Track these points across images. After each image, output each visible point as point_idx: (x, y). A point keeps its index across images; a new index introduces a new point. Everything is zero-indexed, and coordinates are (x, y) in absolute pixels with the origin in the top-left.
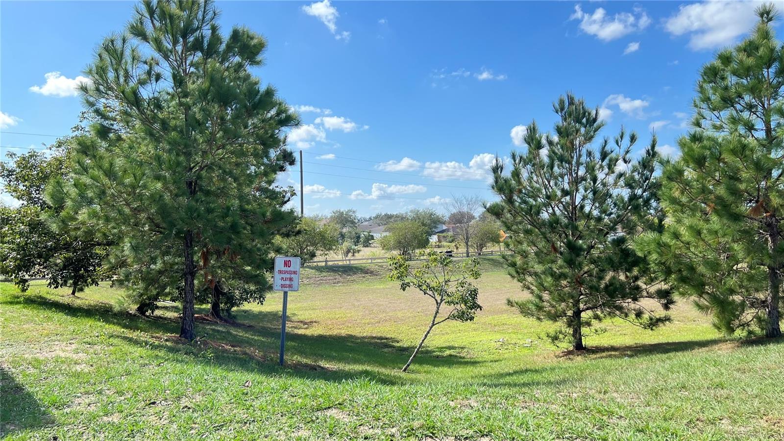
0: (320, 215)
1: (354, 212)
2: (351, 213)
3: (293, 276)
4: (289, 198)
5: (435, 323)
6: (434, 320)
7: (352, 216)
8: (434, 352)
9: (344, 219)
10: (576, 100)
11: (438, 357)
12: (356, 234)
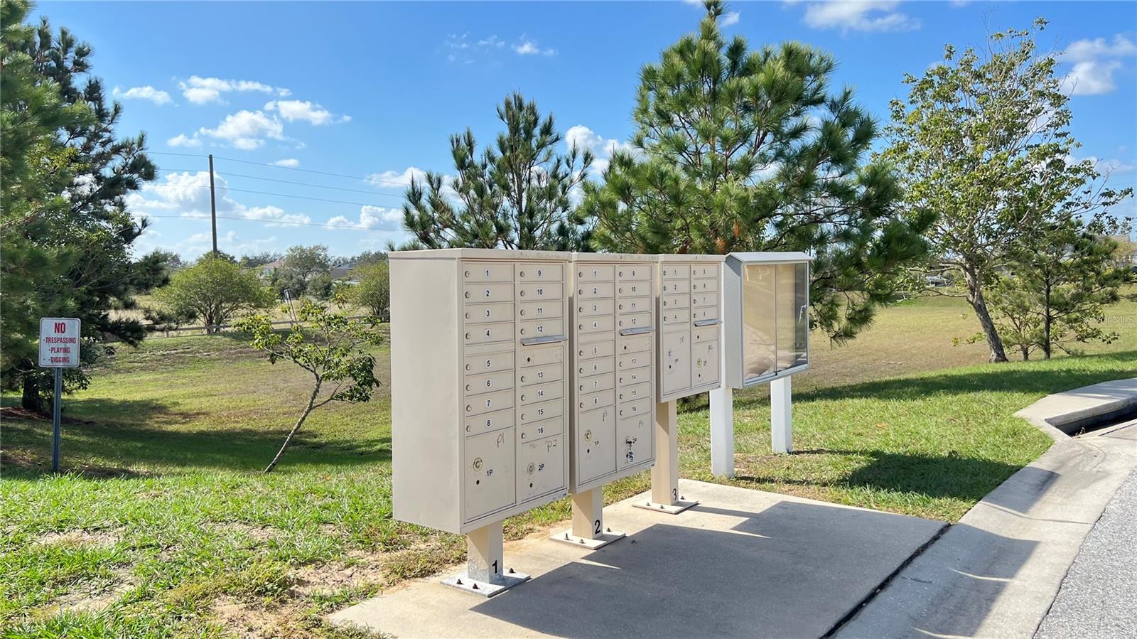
0: (272, 254)
1: (324, 249)
2: (319, 252)
3: (68, 345)
4: (140, 230)
5: (313, 406)
6: (312, 402)
7: (320, 255)
8: (360, 447)
9: (309, 260)
10: (526, 103)
11: (362, 454)
12: (324, 282)
